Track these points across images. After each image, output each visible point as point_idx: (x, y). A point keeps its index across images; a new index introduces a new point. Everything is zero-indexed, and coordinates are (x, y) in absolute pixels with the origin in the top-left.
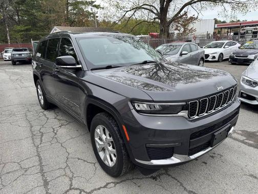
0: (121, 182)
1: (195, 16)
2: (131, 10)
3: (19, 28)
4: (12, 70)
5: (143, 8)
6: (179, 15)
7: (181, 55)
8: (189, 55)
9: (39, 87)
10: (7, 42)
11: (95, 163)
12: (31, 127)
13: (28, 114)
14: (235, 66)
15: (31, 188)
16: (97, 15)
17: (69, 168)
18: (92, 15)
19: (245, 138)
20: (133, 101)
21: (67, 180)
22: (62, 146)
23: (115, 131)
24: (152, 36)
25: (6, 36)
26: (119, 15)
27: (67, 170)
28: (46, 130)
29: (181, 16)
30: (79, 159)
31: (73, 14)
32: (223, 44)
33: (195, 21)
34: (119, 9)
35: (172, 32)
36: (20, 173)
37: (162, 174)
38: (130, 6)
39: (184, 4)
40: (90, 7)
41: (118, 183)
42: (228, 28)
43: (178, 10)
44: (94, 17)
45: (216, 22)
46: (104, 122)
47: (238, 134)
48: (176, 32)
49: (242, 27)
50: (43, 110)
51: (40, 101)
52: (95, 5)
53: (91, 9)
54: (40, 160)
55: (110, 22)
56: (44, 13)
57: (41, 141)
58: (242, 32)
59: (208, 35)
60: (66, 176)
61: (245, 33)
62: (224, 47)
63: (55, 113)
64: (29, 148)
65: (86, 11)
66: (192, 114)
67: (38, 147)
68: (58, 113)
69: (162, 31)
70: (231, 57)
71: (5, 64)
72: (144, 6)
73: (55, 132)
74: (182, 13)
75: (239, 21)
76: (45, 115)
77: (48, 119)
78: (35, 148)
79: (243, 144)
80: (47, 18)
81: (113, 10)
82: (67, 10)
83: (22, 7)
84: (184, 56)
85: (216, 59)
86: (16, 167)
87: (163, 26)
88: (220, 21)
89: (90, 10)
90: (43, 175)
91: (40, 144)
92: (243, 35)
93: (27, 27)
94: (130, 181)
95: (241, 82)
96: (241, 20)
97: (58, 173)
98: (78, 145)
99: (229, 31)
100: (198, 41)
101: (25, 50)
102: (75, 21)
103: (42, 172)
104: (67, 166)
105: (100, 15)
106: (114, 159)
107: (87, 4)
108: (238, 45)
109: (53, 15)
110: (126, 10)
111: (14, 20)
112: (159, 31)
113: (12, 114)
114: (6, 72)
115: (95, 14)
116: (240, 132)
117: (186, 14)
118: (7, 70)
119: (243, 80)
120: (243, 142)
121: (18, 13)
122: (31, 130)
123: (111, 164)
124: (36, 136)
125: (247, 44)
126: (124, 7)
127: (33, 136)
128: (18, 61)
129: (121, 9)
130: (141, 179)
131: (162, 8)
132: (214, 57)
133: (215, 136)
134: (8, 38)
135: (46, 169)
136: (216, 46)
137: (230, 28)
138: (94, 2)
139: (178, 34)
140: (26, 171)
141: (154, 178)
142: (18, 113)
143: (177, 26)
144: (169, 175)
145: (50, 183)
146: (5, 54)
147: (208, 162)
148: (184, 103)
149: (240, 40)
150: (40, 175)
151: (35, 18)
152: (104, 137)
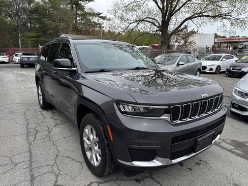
0: (105, 182)
1: (195, 30)
2: (134, 22)
3: (30, 34)
4: (19, 72)
5: (146, 21)
6: (180, 28)
7: (178, 65)
8: (186, 65)
9: (40, 88)
10: (18, 47)
11: (82, 163)
12: (28, 124)
13: (27, 113)
14: (231, 78)
15: (17, 182)
16: (103, 25)
17: (57, 166)
18: (98, 26)
19: (233, 148)
20: (118, 102)
21: (53, 177)
22: (53, 144)
23: (100, 131)
24: (154, 47)
25: (18, 41)
26: (123, 26)
27: (55, 167)
28: (42, 129)
29: (182, 30)
30: (67, 157)
31: (81, 23)
32: (221, 57)
33: (195, 35)
34: (123, 21)
35: (172, 44)
36: (9, 167)
37: (146, 177)
38: (133, 19)
39: (185, 18)
40: (97, 18)
41: (101, 183)
42: (228, 43)
43: (179, 24)
44: (100, 27)
45: (216, 36)
46: (92, 122)
47: (227, 143)
48: (177, 44)
49: (241, 42)
50: (41, 110)
51: (39, 101)
52: (102, 16)
53: (98, 20)
54: (31, 156)
55: (115, 32)
56: (54, 22)
57: (35, 138)
58: (240, 46)
59: (207, 48)
60: (53, 172)
61: (243, 47)
62: (222, 60)
63: (52, 113)
64: (23, 144)
65: (93, 22)
66: (174, 118)
67: (30, 144)
68: (55, 113)
69: (162, 42)
70: (227, 70)
71: (14, 66)
72: (147, 19)
73: (50, 130)
74: (182, 27)
75: (238, 36)
76: (42, 114)
77: (45, 118)
78: (28, 145)
79: (231, 154)
80: (57, 26)
81: (118, 21)
82: (76, 20)
83: (35, 16)
84: (181, 67)
85: (214, 71)
86: (7, 161)
87: (164, 38)
88: (220, 36)
89: (96, 21)
90: (31, 171)
91: (34, 141)
92: (241, 50)
93: (37, 34)
94: (113, 182)
95: (233, 93)
96: (241, 36)
97: (45, 169)
98: (69, 144)
99: (229, 45)
100: (197, 54)
101: (34, 54)
102: (82, 31)
103: (31, 168)
104: (56, 163)
105: (106, 26)
106: (99, 158)
107: (94, 15)
108: (236, 58)
109: (62, 24)
110: (130, 22)
111: (27, 27)
112: (160, 42)
113: (12, 112)
114: (13, 73)
115: (101, 24)
116: (229, 142)
117: (186, 27)
118: (15, 72)
119: (235, 91)
120: (231, 151)
121: (30, 21)
122: (27, 127)
123: (96, 164)
124: (30, 133)
125: (244, 58)
126: (128, 20)
127: (28, 133)
128: (26, 64)
129: (125, 21)
130: (125, 181)
131: (163, 22)
132: (211, 69)
133: (198, 141)
134: (20, 43)
135: (34, 165)
136: (214, 59)
137: (230, 43)
138: (101, 14)
139: (178, 46)
140: (15, 166)
141: (138, 181)
142: (18, 111)
143: (177, 38)
144: (153, 179)
145: (36, 178)
146: (15, 57)
147: (193, 168)
148: (167, 107)
149: (238, 54)
150: (28, 170)
151: (45, 26)
152: (91, 137)
